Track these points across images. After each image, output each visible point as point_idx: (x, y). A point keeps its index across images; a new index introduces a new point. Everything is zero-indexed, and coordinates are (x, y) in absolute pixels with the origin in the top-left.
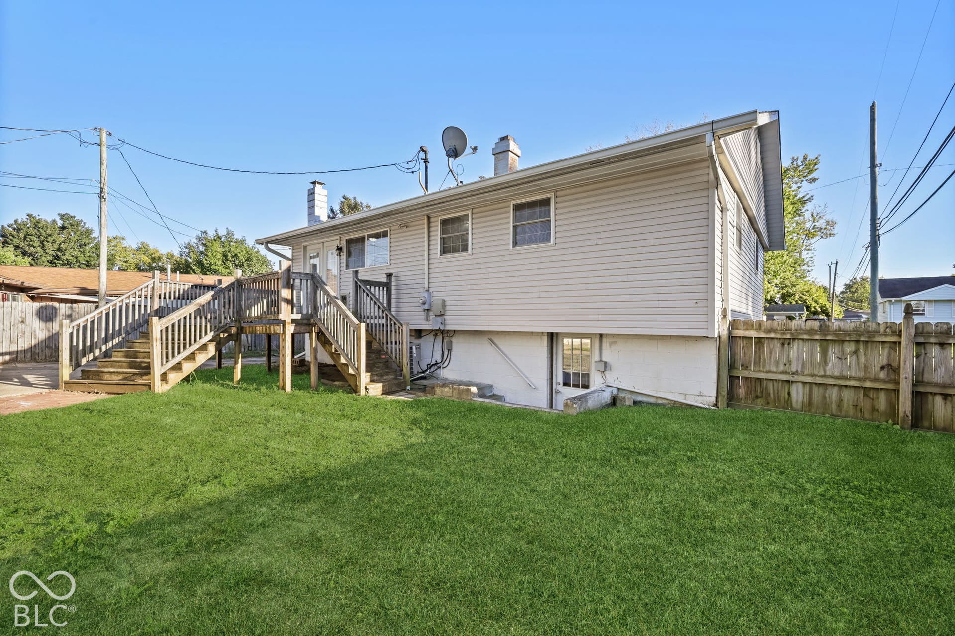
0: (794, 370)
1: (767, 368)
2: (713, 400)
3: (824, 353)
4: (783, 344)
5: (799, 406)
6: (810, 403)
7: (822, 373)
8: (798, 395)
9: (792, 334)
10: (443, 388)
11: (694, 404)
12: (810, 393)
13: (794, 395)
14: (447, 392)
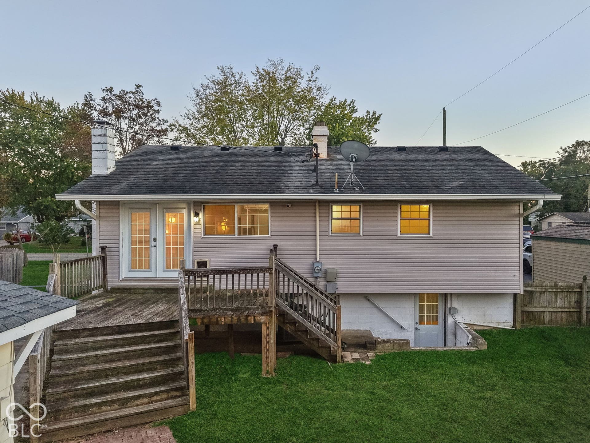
0: (545, 306)
1: (535, 305)
2: (512, 324)
3: (556, 296)
4: (541, 294)
5: (547, 323)
6: (551, 321)
7: (555, 306)
8: (547, 317)
9: (545, 289)
10: (384, 345)
11: (504, 327)
12: (552, 315)
13: (545, 317)
14: (389, 346)
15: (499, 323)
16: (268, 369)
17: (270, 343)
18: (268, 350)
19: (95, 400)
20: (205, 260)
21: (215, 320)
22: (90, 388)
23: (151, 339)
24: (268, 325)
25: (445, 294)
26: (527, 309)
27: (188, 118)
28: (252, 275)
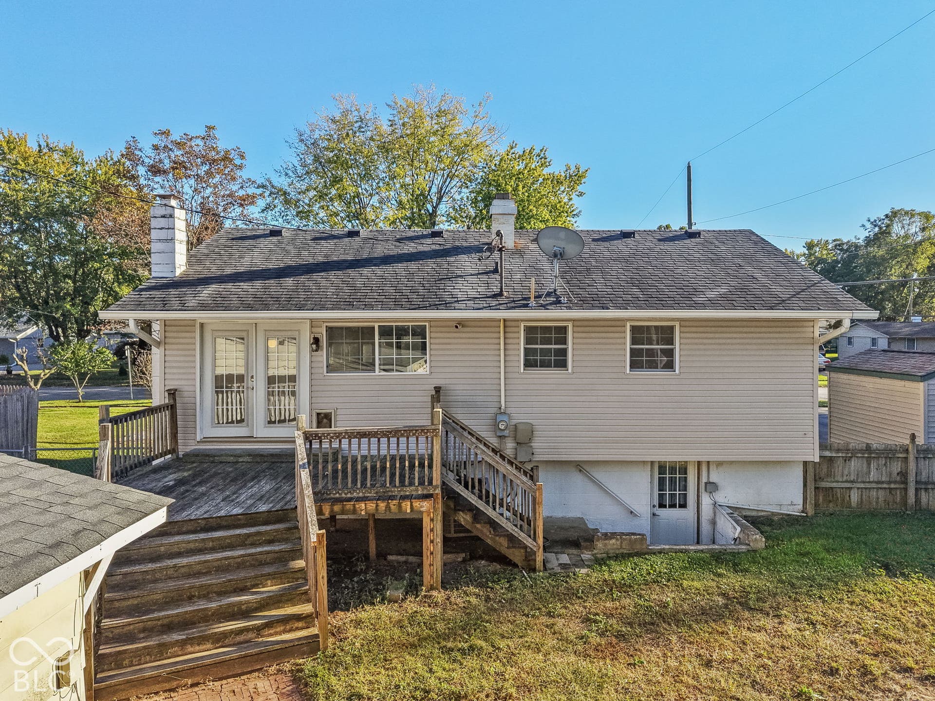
0: (852, 479)
1: (836, 479)
2: (801, 507)
3: (869, 464)
4: (845, 461)
5: (855, 506)
6: (862, 502)
7: (868, 480)
8: (855, 497)
9: (852, 453)
10: (607, 542)
11: (788, 513)
12: (862, 495)
13: (852, 497)
14: (614, 544)
15: (781, 505)
16: (432, 583)
17: (435, 541)
18: (432, 553)
19: (176, 637)
20: (328, 411)
21: (352, 508)
22: (168, 616)
23: (255, 538)
24: (432, 515)
25: (699, 462)
26: (823, 484)
27: (287, 174)
28: (408, 438)
